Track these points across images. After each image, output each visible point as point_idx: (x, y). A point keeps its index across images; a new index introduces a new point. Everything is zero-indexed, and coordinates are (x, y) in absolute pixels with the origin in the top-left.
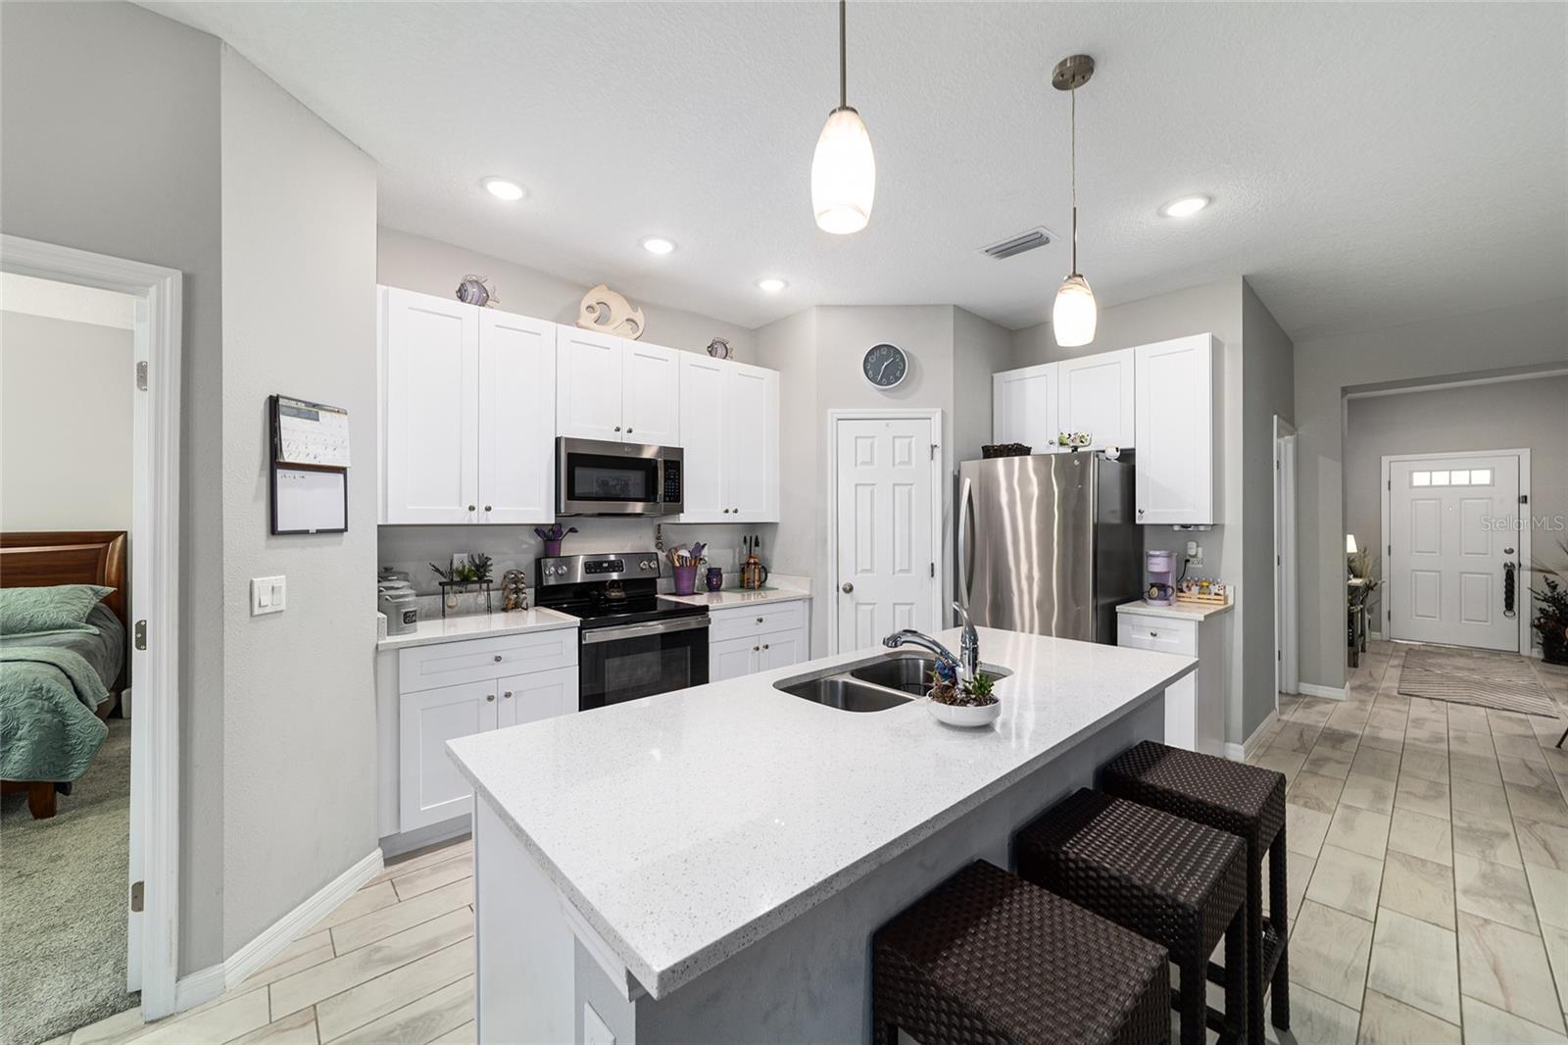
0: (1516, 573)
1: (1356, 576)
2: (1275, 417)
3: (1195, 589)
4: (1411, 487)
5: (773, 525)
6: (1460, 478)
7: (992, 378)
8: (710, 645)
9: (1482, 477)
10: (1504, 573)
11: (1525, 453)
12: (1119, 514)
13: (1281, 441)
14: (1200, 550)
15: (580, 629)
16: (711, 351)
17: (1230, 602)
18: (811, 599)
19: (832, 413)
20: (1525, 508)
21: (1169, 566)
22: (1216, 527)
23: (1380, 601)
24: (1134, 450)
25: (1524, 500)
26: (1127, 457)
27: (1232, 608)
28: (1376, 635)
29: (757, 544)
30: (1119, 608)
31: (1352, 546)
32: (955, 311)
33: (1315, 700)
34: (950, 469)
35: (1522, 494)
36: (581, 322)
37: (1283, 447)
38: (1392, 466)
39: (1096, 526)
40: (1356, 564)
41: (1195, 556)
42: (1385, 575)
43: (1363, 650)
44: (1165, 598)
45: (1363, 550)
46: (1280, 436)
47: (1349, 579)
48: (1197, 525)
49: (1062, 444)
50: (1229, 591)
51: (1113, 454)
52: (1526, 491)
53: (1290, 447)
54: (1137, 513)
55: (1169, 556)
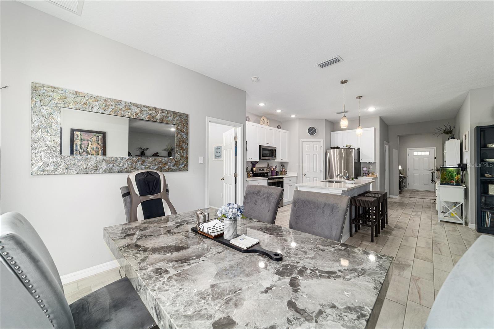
0: (434, 174)
1: (401, 175)
2: (385, 141)
3: (371, 174)
4: (413, 155)
5: (287, 162)
6: (423, 153)
7: (331, 133)
8: (284, 185)
9: (427, 153)
10: (431, 174)
11: (435, 148)
12: (357, 160)
13: (386, 146)
14: (372, 167)
15: (268, 180)
16: (278, 127)
17: (377, 176)
18: (297, 177)
19: (301, 140)
20: (435, 160)
21: (367, 169)
22: (375, 163)
23: (407, 181)
24: (360, 148)
25: (435, 158)
26: (359, 149)
27: (378, 177)
28: (406, 189)
29: (284, 166)
30: (358, 177)
31: (400, 168)
32: (325, 121)
33: (393, 198)
34: (325, 151)
35: (435, 157)
36: (261, 123)
37: (386, 147)
38: (409, 150)
39: (354, 162)
40: (402, 172)
41: (371, 168)
42: (408, 175)
43: (403, 191)
44: (366, 175)
45: (403, 169)
46: (386, 145)
47: (399, 175)
48: (371, 162)
49: (347, 147)
50: (377, 174)
51: (356, 149)
52: (435, 156)
53: (388, 147)
54: (361, 160)
55: (367, 168)
